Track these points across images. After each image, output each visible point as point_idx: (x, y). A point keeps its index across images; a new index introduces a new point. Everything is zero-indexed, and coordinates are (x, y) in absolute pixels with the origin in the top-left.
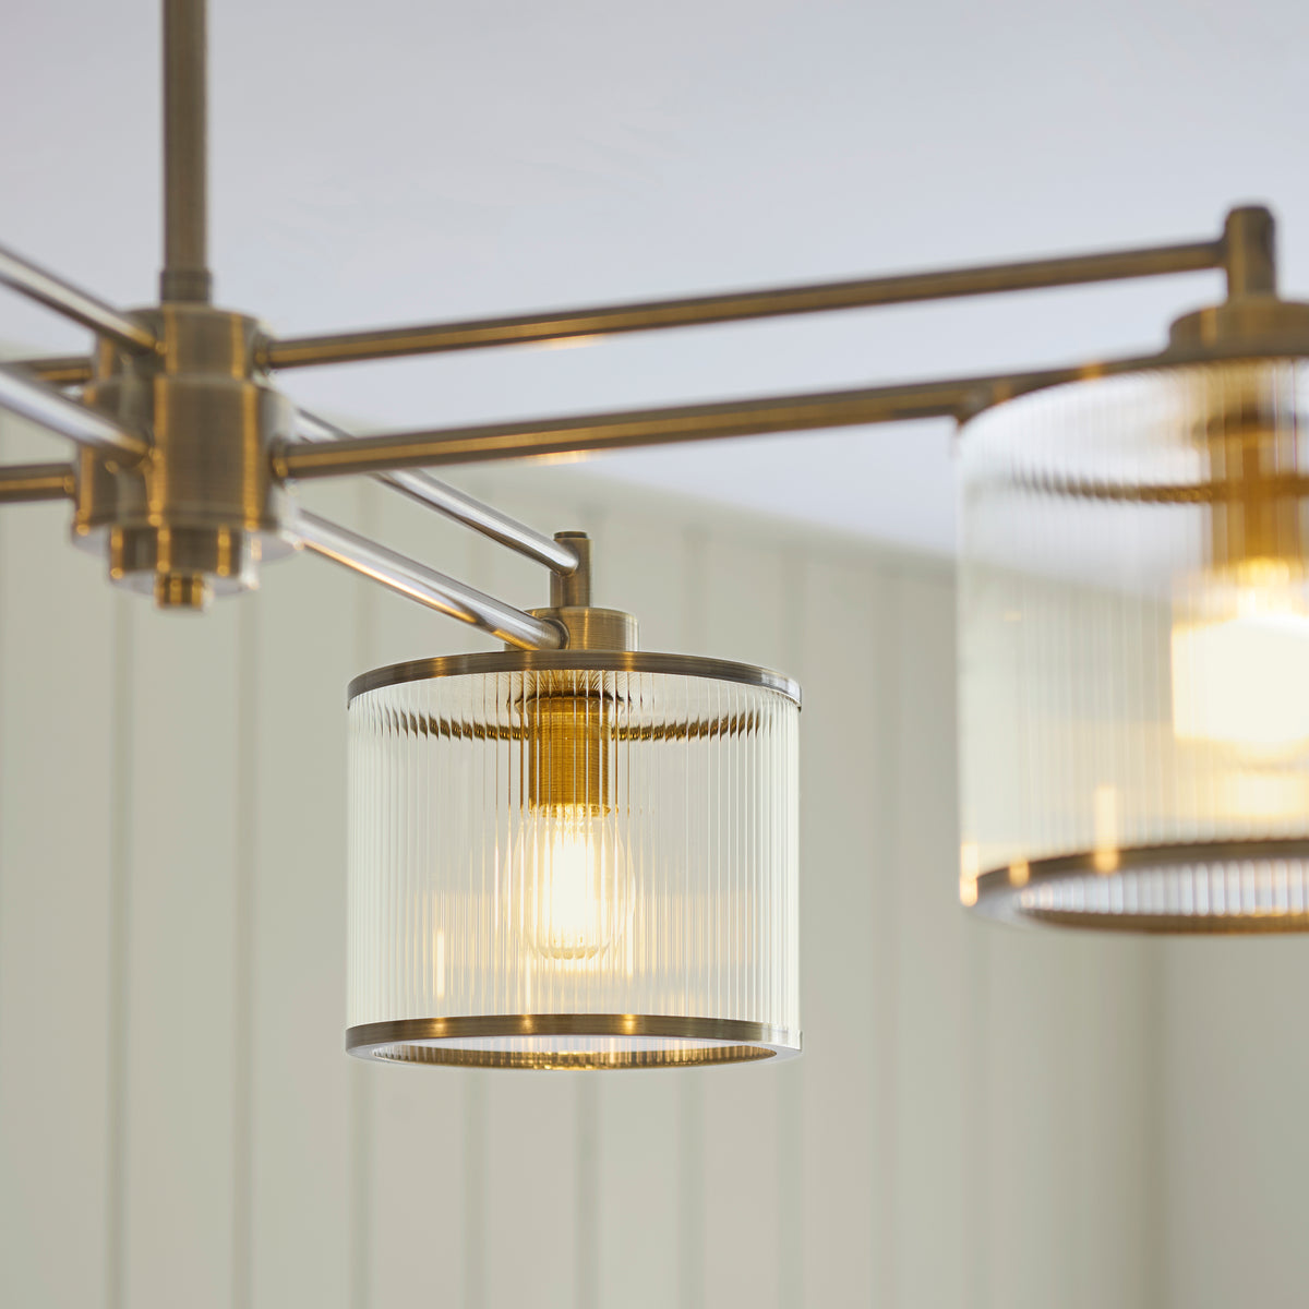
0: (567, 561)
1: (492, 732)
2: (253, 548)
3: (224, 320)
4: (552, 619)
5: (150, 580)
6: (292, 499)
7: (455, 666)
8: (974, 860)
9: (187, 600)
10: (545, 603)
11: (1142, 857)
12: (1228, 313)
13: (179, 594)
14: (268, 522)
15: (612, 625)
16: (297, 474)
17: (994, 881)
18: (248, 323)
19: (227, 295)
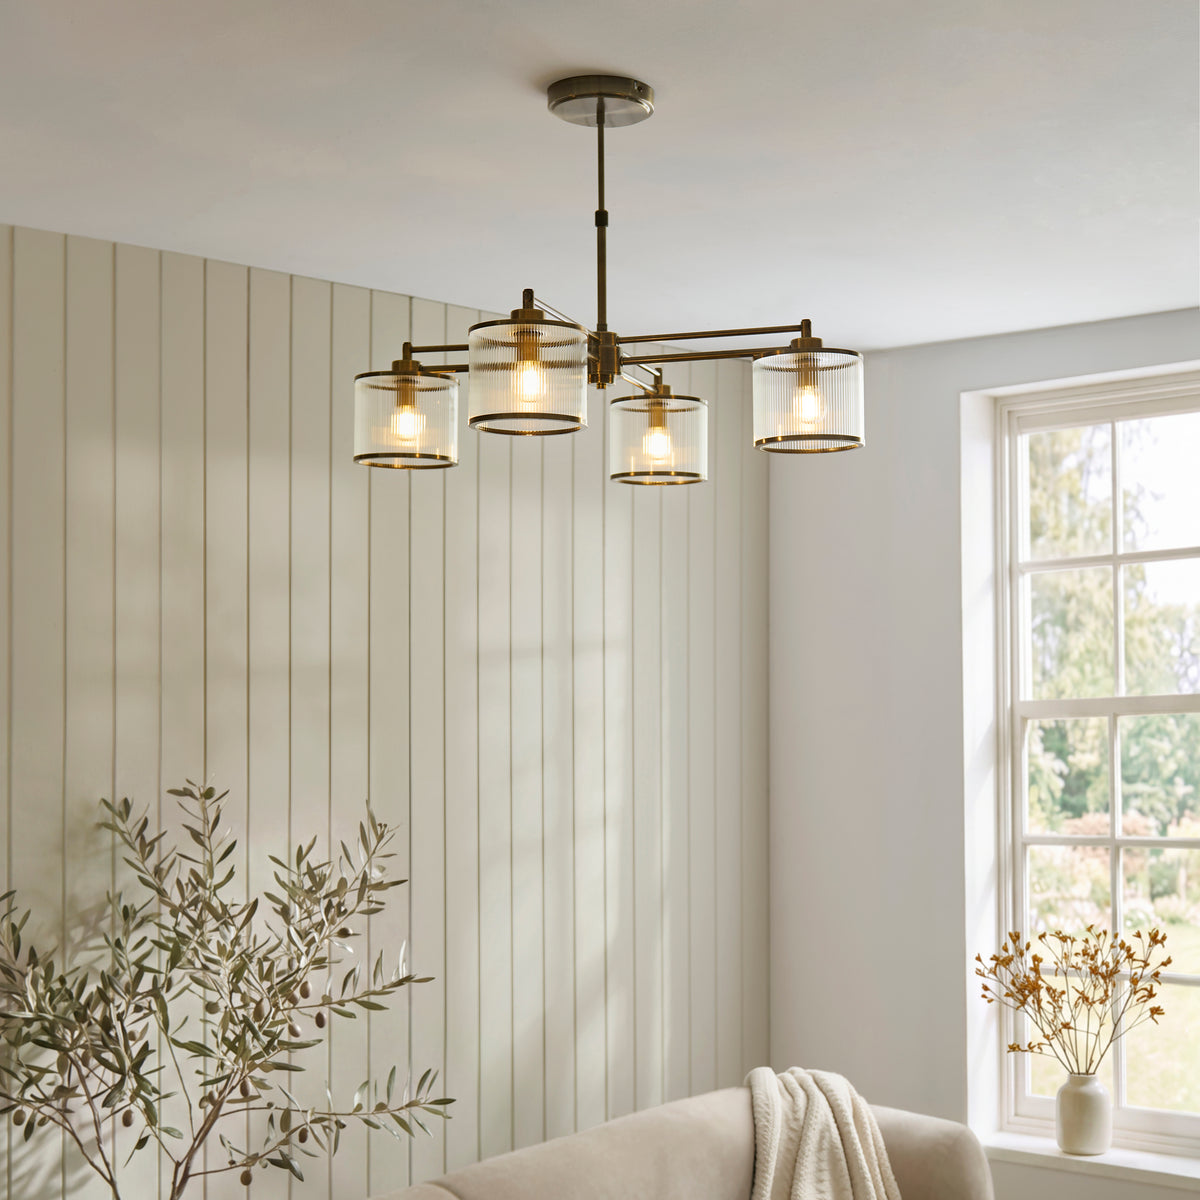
0: (658, 374)
1: (643, 411)
2: (616, 376)
3: (610, 334)
4: (655, 387)
5: (595, 384)
6: (624, 368)
7: (635, 398)
8: (756, 439)
9: (603, 388)
10: (653, 383)
11: (786, 438)
12: (802, 340)
13: (601, 386)
14: (619, 373)
15: (667, 388)
16: (625, 364)
17: (759, 443)
18: (615, 335)
19: (610, 329)
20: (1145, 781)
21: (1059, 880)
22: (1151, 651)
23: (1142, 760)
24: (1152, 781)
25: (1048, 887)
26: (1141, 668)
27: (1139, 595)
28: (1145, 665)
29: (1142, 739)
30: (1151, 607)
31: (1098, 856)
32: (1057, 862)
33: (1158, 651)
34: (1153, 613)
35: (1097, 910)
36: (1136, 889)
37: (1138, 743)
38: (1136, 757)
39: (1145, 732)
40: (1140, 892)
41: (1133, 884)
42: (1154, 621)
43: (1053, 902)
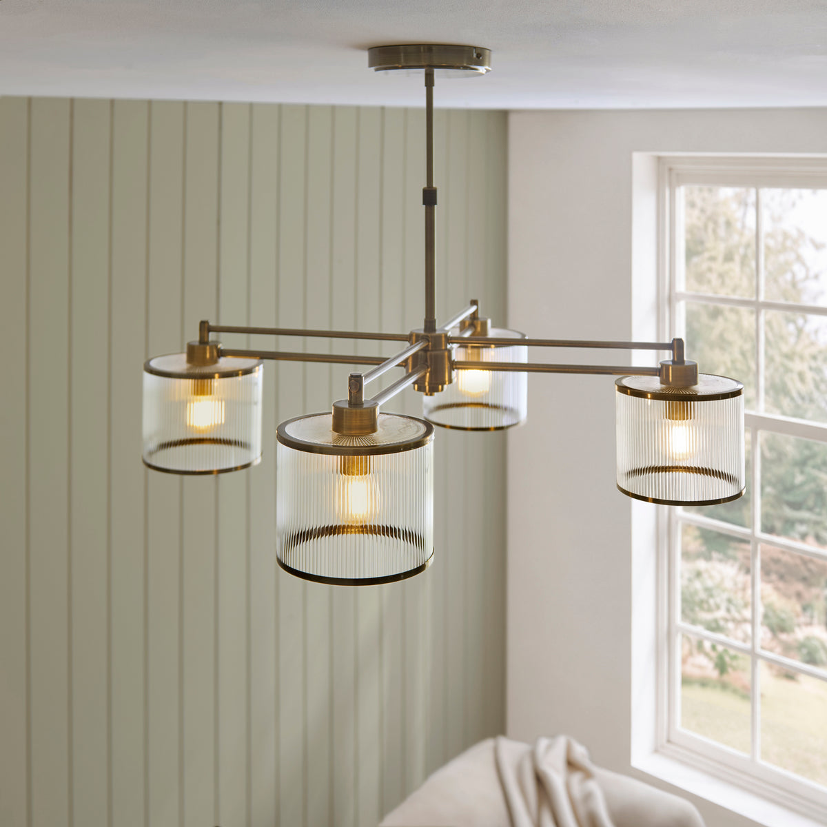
20: (810, 509)
21: (729, 601)
22: (811, 385)
23: (807, 488)
24: (817, 510)
25: (718, 607)
26: (799, 402)
27: (800, 331)
28: (803, 398)
29: (808, 469)
30: (812, 344)
31: (770, 582)
32: (728, 584)
33: (817, 387)
34: (813, 350)
35: (769, 635)
36: (812, 617)
37: (802, 472)
38: (802, 485)
39: (811, 463)
40: (816, 620)
41: (808, 613)
42: (814, 358)
43: (722, 623)
